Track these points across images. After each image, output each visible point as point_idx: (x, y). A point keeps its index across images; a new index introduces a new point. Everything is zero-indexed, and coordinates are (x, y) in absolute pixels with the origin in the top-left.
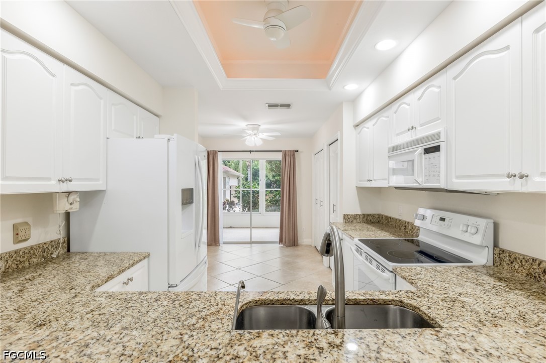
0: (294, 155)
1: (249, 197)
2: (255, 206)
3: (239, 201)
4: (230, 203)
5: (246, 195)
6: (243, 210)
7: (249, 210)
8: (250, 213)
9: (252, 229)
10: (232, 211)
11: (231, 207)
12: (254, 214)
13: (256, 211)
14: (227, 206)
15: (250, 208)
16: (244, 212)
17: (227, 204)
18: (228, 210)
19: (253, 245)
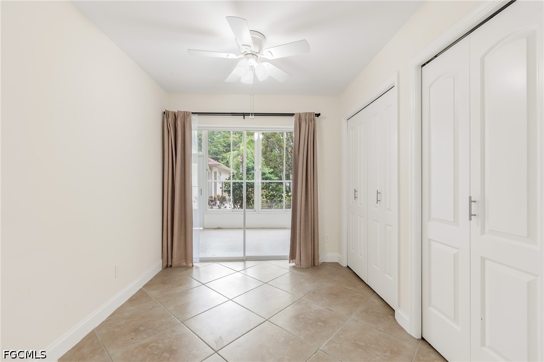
0: (314, 120)
1: (241, 191)
2: (250, 201)
3: (229, 196)
4: (220, 198)
5: (238, 188)
6: (234, 207)
7: (241, 206)
8: (243, 210)
9: (247, 231)
10: (223, 207)
11: (221, 203)
12: (249, 212)
13: (250, 208)
14: (218, 202)
15: (242, 204)
16: (235, 209)
17: (218, 200)
18: (218, 206)
19: (249, 263)
